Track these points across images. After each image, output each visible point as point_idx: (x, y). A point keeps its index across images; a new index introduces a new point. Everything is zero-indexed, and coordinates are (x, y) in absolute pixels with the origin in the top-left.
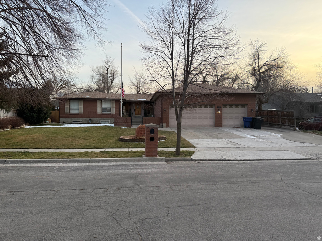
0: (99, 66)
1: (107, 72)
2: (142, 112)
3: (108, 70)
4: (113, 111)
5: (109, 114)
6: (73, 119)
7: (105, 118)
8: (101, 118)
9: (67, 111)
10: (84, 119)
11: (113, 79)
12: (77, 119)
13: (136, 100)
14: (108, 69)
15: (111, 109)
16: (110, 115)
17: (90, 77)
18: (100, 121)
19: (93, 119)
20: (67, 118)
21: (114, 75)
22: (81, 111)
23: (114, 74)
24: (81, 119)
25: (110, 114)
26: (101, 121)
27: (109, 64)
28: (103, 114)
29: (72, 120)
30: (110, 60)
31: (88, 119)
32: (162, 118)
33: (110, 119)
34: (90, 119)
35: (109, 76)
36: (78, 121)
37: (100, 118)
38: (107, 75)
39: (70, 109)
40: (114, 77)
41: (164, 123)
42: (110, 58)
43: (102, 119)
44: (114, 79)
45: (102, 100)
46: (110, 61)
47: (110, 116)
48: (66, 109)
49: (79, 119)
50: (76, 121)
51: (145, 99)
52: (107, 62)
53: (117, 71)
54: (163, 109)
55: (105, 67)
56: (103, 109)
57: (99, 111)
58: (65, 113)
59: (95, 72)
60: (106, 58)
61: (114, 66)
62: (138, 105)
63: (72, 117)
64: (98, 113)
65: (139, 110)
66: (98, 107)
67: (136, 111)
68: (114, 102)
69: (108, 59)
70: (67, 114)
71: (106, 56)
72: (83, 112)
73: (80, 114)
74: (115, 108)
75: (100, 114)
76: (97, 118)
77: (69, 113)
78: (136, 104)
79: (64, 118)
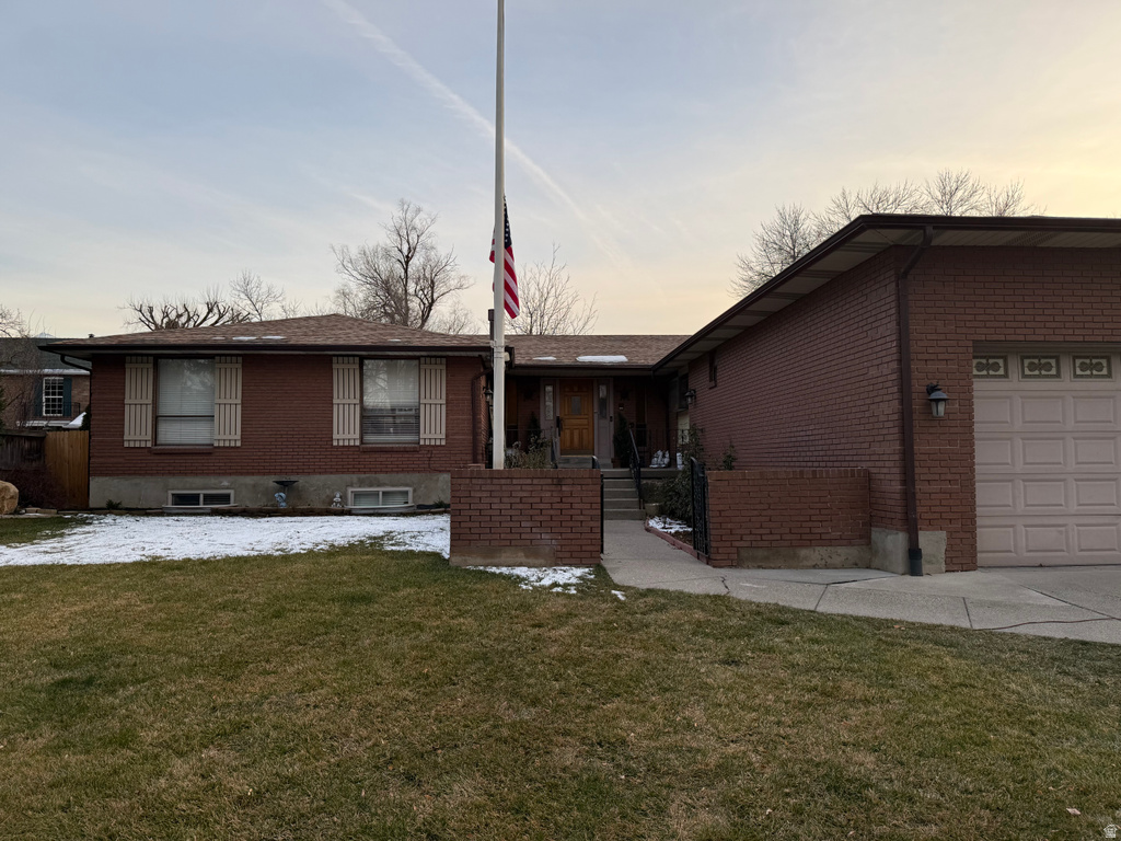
0: (370, 245)
1: (406, 271)
2: (604, 433)
3: (407, 263)
4: (434, 430)
5: (405, 451)
6: (173, 481)
7: (382, 477)
8: (355, 477)
9: (136, 432)
10: (249, 480)
11: (431, 305)
12: (198, 481)
13: (566, 361)
14: (408, 259)
15: (418, 417)
16: (415, 451)
17: (333, 295)
18: (350, 496)
19: (302, 480)
20: (137, 480)
21: (432, 288)
22: (227, 430)
23: (433, 282)
24: (223, 485)
25: (416, 449)
26: (357, 495)
27: (413, 237)
28: (365, 451)
29: (166, 489)
30: (417, 222)
31: (269, 481)
32: (908, 477)
33: (415, 477)
34: (284, 485)
35: (411, 288)
36: (209, 499)
37: (347, 471)
38: (405, 286)
39: (156, 419)
40: (435, 295)
41: (931, 525)
42: (419, 210)
43: (361, 483)
44: (433, 301)
45: (362, 359)
46: (419, 226)
47: (416, 459)
48: (130, 415)
49: (213, 480)
50: (194, 499)
51: (621, 359)
52: (403, 233)
53: (448, 268)
54: (918, 386)
55: (395, 252)
56: (370, 419)
57: (346, 431)
58: (123, 441)
59: (355, 273)
60: (401, 214)
61: (432, 248)
62: (576, 389)
63: (172, 474)
64: (335, 443)
65: (585, 422)
66: (335, 401)
67: (568, 432)
68: (438, 372)
69: (409, 216)
70: (140, 451)
71: (402, 203)
72: (238, 437)
73: (219, 447)
74: (444, 407)
75: (349, 446)
76: (331, 473)
77: (149, 445)
78: (567, 389)
79: (118, 475)
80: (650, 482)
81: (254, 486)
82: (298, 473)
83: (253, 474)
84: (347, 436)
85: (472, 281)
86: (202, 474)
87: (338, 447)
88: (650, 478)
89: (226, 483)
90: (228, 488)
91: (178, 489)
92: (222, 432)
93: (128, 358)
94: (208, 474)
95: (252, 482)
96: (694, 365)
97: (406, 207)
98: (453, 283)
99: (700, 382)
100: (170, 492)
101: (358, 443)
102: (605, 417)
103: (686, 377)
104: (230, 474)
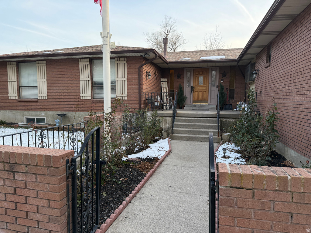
2: (213, 94)
4: (122, 93)
6: (26, 113)
9: (12, 93)
15: (115, 86)
20: (14, 112)
27: (169, 28)
28: (94, 102)
30: (170, 23)
34: (61, 116)
36: (38, 120)
37: (87, 110)
39: (20, 87)
44: (175, 49)
45: (91, 60)
48: (10, 86)
49: (38, 113)
50: (33, 121)
51: (222, 57)
53: (180, 37)
56: (95, 87)
57: (85, 93)
58: (8, 97)
59: (150, 41)
60: (165, 20)
61: (175, 31)
62: (201, 73)
63: (25, 110)
64: (81, 98)
65: (205, 88)
66: (81, 79)
67: (196, 93)
68: (123, 64)
69: (167, 20)
70: (14, 100)
71: (165, 16)
72: (46, 95)
73: (40, 99)
74: (126, 82)
75: (87, 100)
76: (81, 111)
77: (17, 98)
78: (197, 73)
79: (8, 110)
80: (228, 120)
81: (53, 116)
82: (68, 111)
83: (52, 110)
84: (86, 95)
85: (187, 41)
86: (35, 110)
87: (83, 100)
88: (228, 118)
89: (43, 114)
90: (44, 116)
91: (27, 116)
92: (41, 93)
93: (8, 63)
94: (37, 110)
95: (52, 114)
96: (258, 56)
97: (166, 17)
98: (181, 42)
99: (261, 65)
100: (25, 117)
101: (90, 98)
102: (214, 86)
103: (255, 64)
104: (44, 110)
